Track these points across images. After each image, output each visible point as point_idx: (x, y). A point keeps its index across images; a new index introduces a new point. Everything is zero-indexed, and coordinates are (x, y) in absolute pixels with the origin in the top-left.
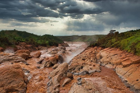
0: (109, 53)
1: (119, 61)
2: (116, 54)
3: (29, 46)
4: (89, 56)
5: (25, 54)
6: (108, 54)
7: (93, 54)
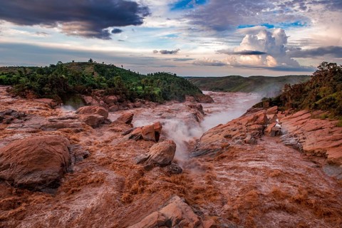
0: (303, 123)
1: (319, 146)
2: (321, 128)
3: (112, 98)
4: (245, 128)
5: (95, 115)
6: (299, 126)
7: (257, 124)
